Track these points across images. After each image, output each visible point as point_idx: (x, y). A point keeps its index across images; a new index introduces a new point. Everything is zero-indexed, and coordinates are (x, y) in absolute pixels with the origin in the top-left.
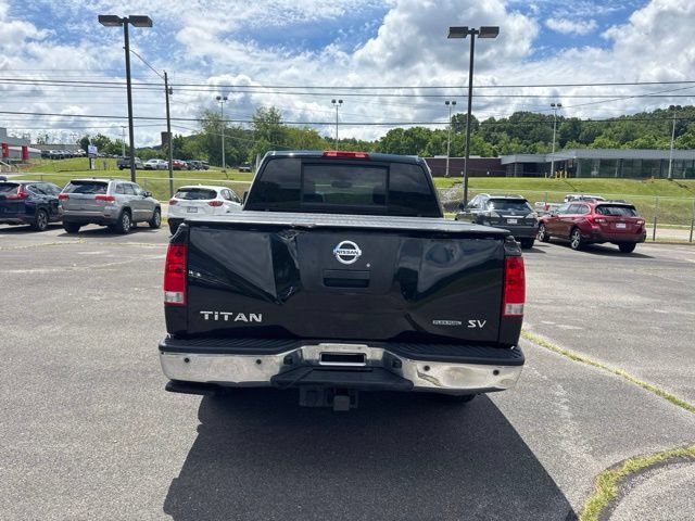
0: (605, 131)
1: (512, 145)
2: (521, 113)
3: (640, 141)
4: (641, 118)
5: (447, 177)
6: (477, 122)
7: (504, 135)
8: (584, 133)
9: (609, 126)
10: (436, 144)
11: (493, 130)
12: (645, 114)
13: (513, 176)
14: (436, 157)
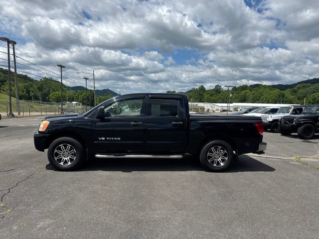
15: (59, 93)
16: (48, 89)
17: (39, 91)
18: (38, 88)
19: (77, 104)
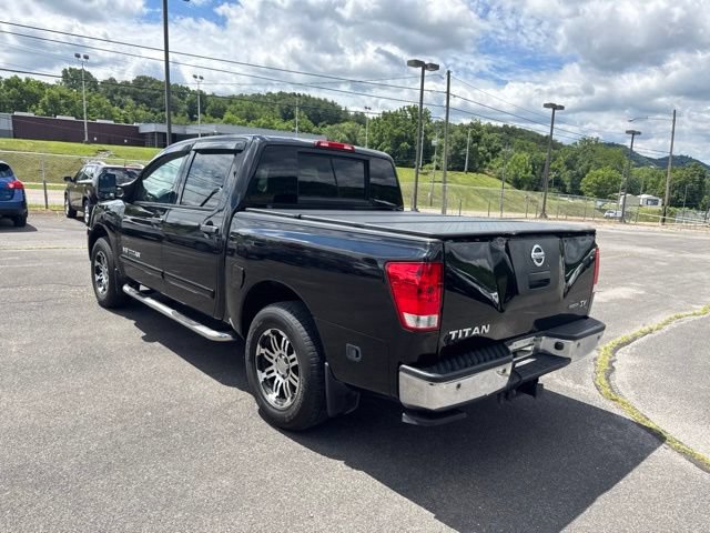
0: (229, 107)
1: (138, 111)
2: (145, 79)
3: (263, 121)
4: (256, 98)
5: (87, 143)
6: (95, 81)
7: (129, 100)
8: (209, 107)
9: (230, 103)
10: (53, 101)
11: (116, 92)
12: (259, 95)
13: (153, 146)
14: (58, 117)
15: (604, 173)
16: (586, 164)
17: (568, 169)
18: (566, 163)
19: (648, 200)
